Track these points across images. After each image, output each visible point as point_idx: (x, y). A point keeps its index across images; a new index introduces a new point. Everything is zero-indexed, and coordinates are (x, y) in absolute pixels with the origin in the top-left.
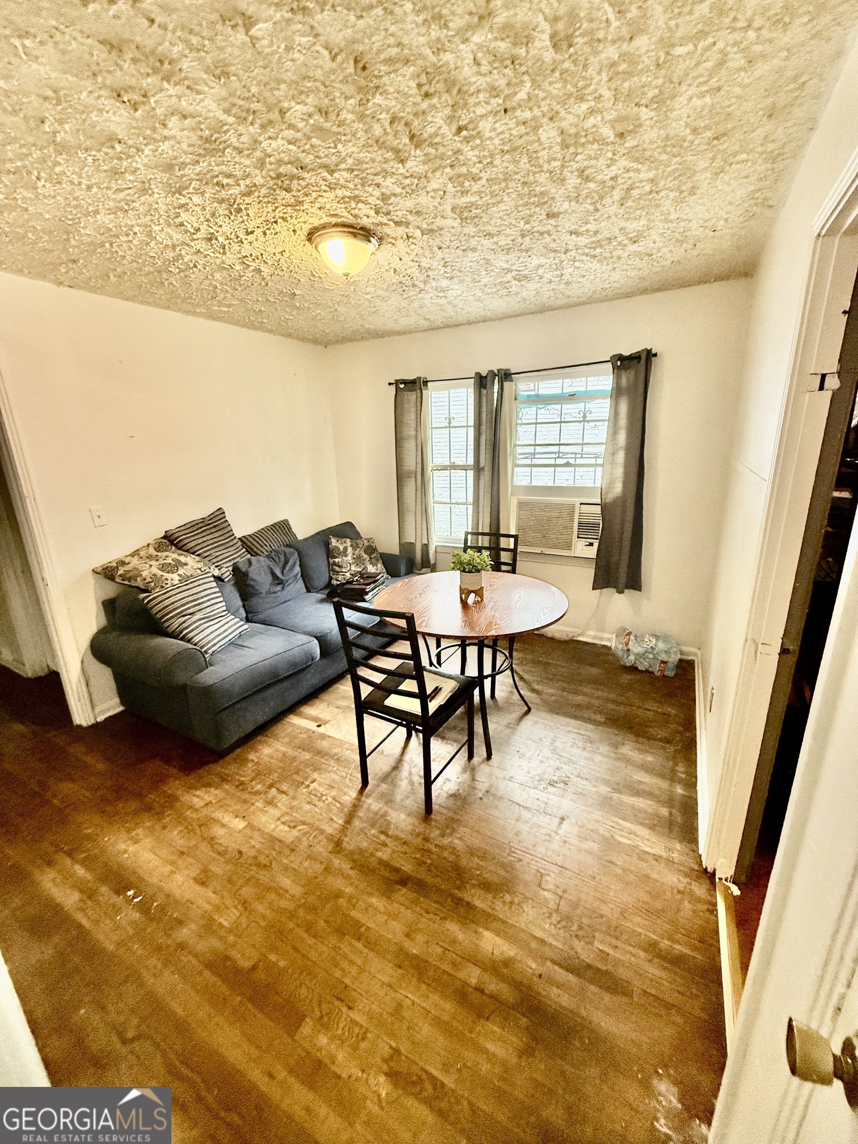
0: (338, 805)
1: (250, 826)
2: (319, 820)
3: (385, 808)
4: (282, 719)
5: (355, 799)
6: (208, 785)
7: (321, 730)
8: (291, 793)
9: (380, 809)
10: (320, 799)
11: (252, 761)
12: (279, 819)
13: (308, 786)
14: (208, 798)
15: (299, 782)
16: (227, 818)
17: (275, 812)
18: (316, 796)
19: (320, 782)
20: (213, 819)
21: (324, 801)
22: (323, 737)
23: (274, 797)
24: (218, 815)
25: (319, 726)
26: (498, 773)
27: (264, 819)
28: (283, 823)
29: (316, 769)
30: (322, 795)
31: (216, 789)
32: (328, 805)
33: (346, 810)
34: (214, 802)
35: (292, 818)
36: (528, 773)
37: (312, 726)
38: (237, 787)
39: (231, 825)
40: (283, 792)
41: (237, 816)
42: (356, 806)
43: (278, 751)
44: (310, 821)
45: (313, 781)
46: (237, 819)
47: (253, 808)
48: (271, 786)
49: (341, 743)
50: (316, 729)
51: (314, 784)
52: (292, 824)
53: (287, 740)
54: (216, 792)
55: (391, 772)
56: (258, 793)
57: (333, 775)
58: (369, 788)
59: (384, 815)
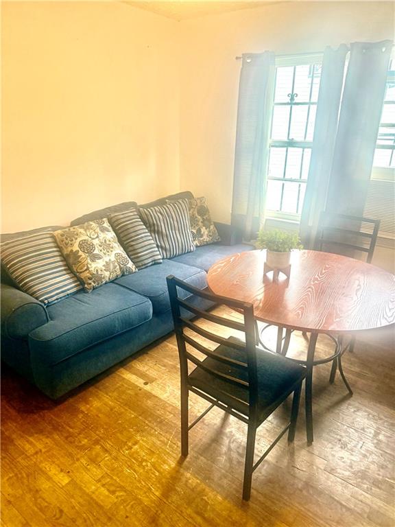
0: (157, 474)
1: (72, 482)
2: (137, 488)
3: (203, 486)
4: (113, 372)
5: (174, 469)
6: (41, 432)
7: (148, 388)
8: (114, 454)
9: (198, 485)
10: (140, 465)
11: (83, 412)
12: (99, 481)
13: (130, 448)
14: (39, 446)
15: (122, 441)
16: (53, 471)
17: (97, 472)
18: (137, 460)
19: (142, 444)
20: (41, 469)
21: (144, 468)
22: (149, 396)
23: (97, 455)
24: (46, 466)
25: (146, 384)
26: (320, 462)
27: (87, 477)
28: (103, 485)
29: (139, 431)
30: (143, 460)
31: (47, 437)
32: (147, 472)
33: (164, 480)
34: (43, 450)
35: (113, 482)
36: (351, 467)
37: (139, 382)
38: (67, 438)
39: (56, 479)
40: (106, 451)
41: (62, 471)
42: (175, 477)
43: (106, 404)
44: (129, 489)
45: (136, 443)
46: (62, 474)
47: (78, 464)
48: (97, 442)
49: (165, 405)
50: (142, 385)
51: (136, 446)
52: (112, 488)
53: (115, 394)
54: (48, 441)
55: (210, 445)
56: (82, 448)
57: (154, 439)
58: (188, 459)
59: (202, 493)
